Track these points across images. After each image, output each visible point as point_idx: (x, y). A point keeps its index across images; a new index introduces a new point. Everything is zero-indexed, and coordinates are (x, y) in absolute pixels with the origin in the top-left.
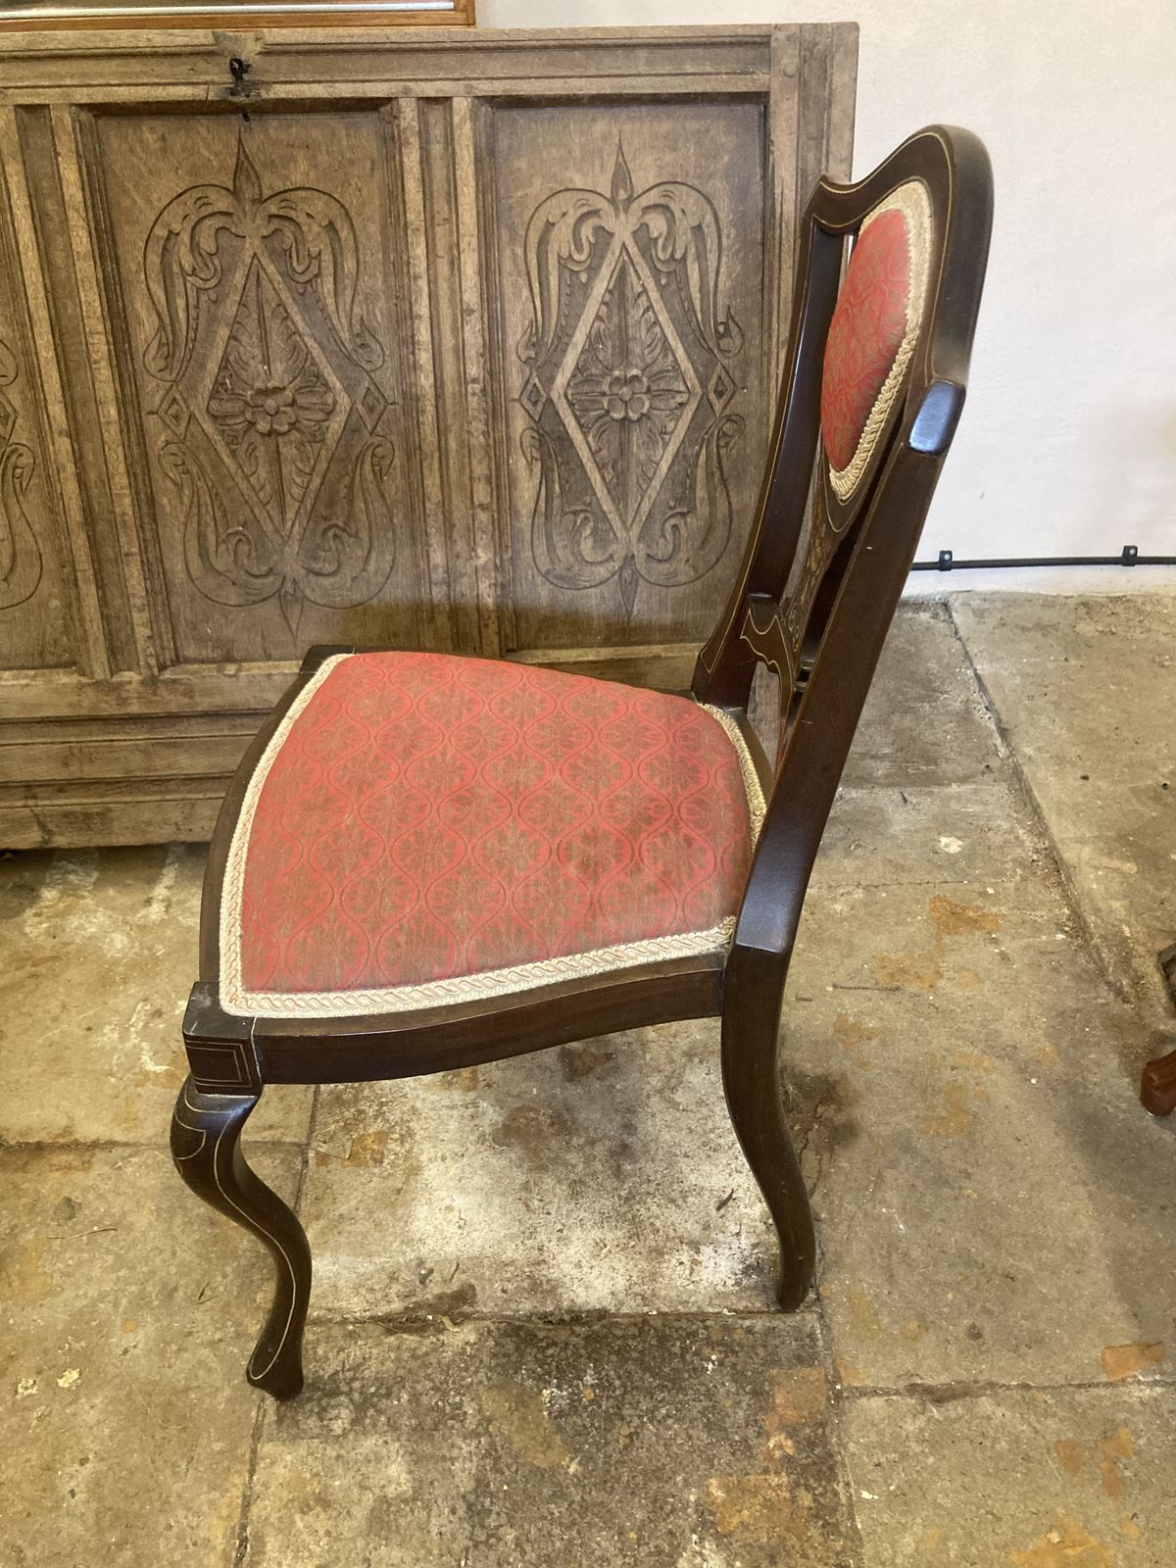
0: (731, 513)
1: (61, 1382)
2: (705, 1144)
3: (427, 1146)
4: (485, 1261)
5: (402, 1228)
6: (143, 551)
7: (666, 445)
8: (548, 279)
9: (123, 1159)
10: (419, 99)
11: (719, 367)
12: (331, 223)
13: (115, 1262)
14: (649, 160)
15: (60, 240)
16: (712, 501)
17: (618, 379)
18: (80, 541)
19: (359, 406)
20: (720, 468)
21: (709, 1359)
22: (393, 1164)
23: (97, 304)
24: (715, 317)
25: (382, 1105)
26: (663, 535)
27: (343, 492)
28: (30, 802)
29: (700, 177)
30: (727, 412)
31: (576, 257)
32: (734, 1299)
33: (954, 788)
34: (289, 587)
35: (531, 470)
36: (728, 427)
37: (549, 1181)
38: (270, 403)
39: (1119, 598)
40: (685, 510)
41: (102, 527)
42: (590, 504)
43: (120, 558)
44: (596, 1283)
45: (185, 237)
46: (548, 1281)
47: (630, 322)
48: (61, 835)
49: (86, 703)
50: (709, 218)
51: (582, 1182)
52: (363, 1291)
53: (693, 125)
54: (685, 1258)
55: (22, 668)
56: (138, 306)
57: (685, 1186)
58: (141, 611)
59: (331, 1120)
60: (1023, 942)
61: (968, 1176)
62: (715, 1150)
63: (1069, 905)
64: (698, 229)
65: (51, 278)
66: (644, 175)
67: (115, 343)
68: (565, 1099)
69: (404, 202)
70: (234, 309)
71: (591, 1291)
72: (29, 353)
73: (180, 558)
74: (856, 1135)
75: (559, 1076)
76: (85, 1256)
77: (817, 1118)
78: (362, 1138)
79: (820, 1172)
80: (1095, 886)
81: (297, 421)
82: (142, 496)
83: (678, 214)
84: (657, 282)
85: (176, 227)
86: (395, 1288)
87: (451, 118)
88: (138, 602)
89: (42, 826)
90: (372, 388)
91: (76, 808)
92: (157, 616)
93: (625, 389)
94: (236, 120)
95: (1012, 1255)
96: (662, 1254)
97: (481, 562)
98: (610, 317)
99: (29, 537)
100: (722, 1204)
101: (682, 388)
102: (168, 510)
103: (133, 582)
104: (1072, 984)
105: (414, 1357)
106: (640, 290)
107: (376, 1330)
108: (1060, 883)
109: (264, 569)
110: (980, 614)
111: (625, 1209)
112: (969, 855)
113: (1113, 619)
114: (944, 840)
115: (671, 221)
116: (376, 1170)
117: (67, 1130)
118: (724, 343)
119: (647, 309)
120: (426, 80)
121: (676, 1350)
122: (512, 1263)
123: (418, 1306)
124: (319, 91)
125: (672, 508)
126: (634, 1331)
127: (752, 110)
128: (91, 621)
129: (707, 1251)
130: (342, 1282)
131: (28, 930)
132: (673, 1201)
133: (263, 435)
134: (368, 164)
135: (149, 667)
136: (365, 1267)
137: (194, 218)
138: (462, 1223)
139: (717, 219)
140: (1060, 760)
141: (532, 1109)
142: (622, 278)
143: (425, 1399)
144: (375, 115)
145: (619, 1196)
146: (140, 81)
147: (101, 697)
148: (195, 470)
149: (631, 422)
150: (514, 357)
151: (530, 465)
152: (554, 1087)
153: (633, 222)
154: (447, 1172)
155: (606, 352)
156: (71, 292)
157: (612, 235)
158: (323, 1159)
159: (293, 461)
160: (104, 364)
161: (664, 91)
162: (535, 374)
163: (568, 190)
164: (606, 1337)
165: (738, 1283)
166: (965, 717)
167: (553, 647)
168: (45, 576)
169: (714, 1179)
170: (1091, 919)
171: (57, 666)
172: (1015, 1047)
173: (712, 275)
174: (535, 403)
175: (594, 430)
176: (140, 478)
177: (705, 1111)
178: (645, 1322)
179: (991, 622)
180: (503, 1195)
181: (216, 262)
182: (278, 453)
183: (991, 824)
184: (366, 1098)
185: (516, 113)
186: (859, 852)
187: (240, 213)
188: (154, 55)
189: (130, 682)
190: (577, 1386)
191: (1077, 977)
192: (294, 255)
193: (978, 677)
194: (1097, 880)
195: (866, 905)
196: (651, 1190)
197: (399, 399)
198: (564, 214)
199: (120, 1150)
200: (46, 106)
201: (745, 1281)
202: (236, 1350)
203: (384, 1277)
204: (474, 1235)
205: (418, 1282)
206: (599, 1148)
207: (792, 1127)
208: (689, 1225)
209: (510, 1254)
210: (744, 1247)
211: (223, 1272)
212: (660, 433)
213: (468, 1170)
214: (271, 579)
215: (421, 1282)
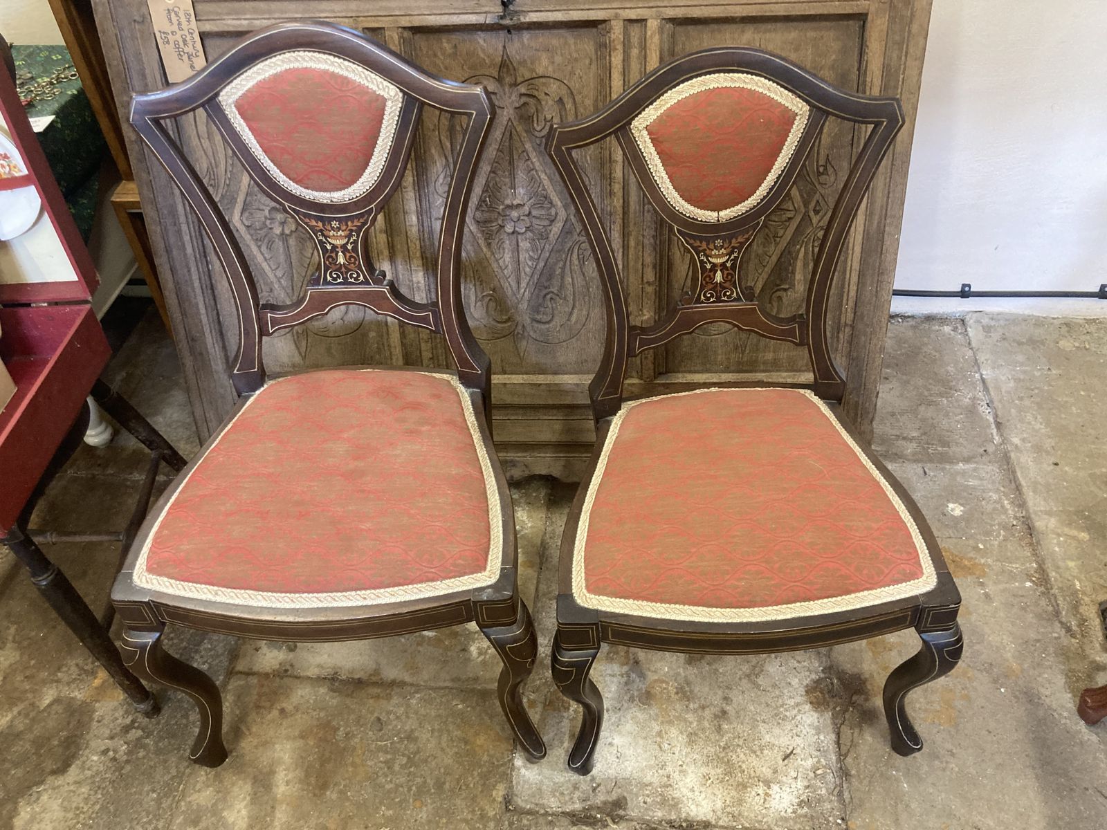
2: (776, 715)
4: (633, 781)
7: (777, 244)
9: (410, 694)
10: (625, 20)
11: (818, 194)
12: (561, 99)
13: (407, 762)
24: (817, 162)
26: (770, 302)
27: (558, 271)
30: (821, 223)
32: (792, 823)
33: (961, 466)
34: (520, 329)
35: (683, 260)
36: (820, 234)
37: (674, 732)
38: (515, 214)
39: (1094, 320)
40: (787, 286)
44: (703, 803)
46: (673, 799)
51: (696, 734)
52: (557, 794)
53: (811, 34)
54: (760, 792)
56: (433, 151)
57: (763, 742)
58: (427, 342)
59: (537, 677)
60: (1001, 587)
61: (953, 755)
62: (783, 720)
63: (1037, 562)
68: (686, 677)
69: (610, 87)
70: (495, 153)
71: (700, 808)
74: (877, 718)
75: (681, 660)
76: (390, 756)
77: (852, 703)
79: (852, 741)
80: (1057, 549)
81: (531, 226)
87: (646, 32)
88: (425, 337)
92: (436, 347)
94: (502, 34)
95: (980, 814)
96: (746, 787)
97: (646, 317)
100: (786, 757)
101: (792, 208)
104: (1034, 621)
107: (565, 821)
108: (1031, 544)
109: (505, 318)
110: (987, 329)
111: (722, 755)
112: (967, 518)
113: (1088, 337)
114: (951, 506)
117: (377, 672)
118: (822, 178)
120: (630, 8)
122: (650, 784)
123: (591, 808)
124: (559, 16)
125: (777, 286)
127: (854, 25)
128: (395, 347)
129: (775, 788)
130: (544, 787)
132: (755, 752)
133: (509, 234)
134: (587, 62)
138: (619, 754)
140: (1038, 449)
141: (663, 681)
144: (594, 30)
145: (720, 746)
146: (443, 12)
151: (682, 255)
152: (679, 667)
154: (610, 720)
158: (532, 704)
159: (527, 251)
160: (410, 189)
165: (794, 812)
166: (972, 411)
167: (690, 372)
169: (782, 739)
170: (1053, 574)
172: (991, 664)
176: (428, 259)
177: (777, 692)
179: (996, 336)
180: (645, 738)
182: (518, 245)
183: (984, 495)
185: (690, 28)
187: (502, 93)
191: (1039, 616)
192: (535, 119)
193: (983, 381)
194: (1059, 544)
196: (741, 743)
199: (409, 688)
200: (384, 28)
201: (799, 811)
202: (481, 827)
203: (570, 786)
204: (627, 763)
205: (591, 792)
206: (707, 712)
207: (834, 708)
208: (764, 769)
209: (648, 779)
210: (799, 787)
211: (472, 775)
212: (774, 237)
213: (623, 719)
214: (509, 324)
215: (593, 792)
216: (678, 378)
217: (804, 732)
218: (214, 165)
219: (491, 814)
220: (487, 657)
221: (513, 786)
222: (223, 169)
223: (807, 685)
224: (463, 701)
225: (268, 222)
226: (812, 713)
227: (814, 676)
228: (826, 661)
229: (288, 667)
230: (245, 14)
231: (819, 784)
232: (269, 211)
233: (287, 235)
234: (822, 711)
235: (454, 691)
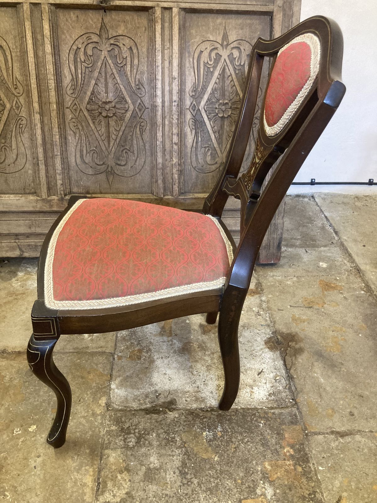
1: (30, 429)
2: (251, 354)
3: (156, 354)
4: (179, 391)
5: (149, 380)
6: (62, 154)
8: (200, 70)
10: (162, 8)
12: (131, 47)
13: (48, 390)
14: (234, 32)
15: (41, 48)
16: (250, 145)
17: (221, 103)
18: (40, 150)
19: (136, 109)
20: (253, 134)
21: (260, 423)
22: (144, 360)
23: (52, 70)
27: (129, 137)
28: (17, 241)
29: (250, 38)
30: (256, 116)
31: (209, 63)
32: (267, 404)
33: (322, 248)
34: (109, 169)
35: (192, 132)
36: (256, 121)
37: (199, 366)
38: (107, 107)
39: (367, 196)
41: (48, 146)
42: (210, 145)
43: (53, 157)
45: (82, 50)
46: (202, 397)
47: (226, 85)
48: (27, 252)
49: (38, 206)
51: (211, 366)
52: (136, 401)
53: (249, 21)
54: (248, 391)
55: (17, 194)
56: (65, 72)
57: (246, 368)
58: (60, 175)
59: (122, 345)
60: (351, 294)
61: (342, 364)
62: (255, 356)
63: (364, 283)
64: (249, 55)
65: (37, 61)
66: (232, 37)
67: (57, 83)
68: (202, 340)
69: (155, 42)
70: (97, 74)
72: (28, 85)
73: (74, 158)
74: (303, 352)
75: (200, 332)
76: (37, 388)
77: (289, 346)
78: (133, 351)
79: (292, 363)
80: (372, 277)
81: (116, 113)
82: (63, 136)
83: (243, 50)
84: (235, 72)
85: (80, 46)
87: (172, 14)
88: (59, 172)
89: (20, 249)
90: (141, 103)
91: (33, 243)
92: (65, 177)
93: (223, 107)
94: (102, 12)
95: (362, 389)
97: (174, 162)
98: (219, 83)
99: (23, 149)
100: (259, 374)
102: (71, 141)
103: (58, 165)
104: (368, 306)
105: (157, 422)
106: (229, 74)
107: (143, 413)
108: (360, 276)
109: (101, 163)
110: (324, 199)
112: (330, 268)
113: (366, 201)
114: (321, 263)
115: (240, 52)
116: (139, 362)
119: (231, 81)
120: (165, 2)
121: (249, 419)
122: (188, 392)
123: (156, 405)
124: (130, 3)
126: (233, 413)
127: (268, 18)
128: (42, 177)
129: (255, 388)
130: (129, 398)
131: (13, 285)
133: (104, 117)
134: (144, 29)
135: (61, 194)
136: (137, 393)
137: (86, 43)
138: (170, 378)
140: (355, 241)
141: (191, 343)
142: (224, 70)
143: (162, 436)
144: (147, 13)
147: (44, 204)
148: (80, 128)
149: (225, 118)
150: (188, 95)
151: (191, 131)
152: (198, 336)
153: (228, 52)
154: (163, 362)
155: (217, 95)
156: (44, 65)
157: (221, 56)
158: (120, 358)
159: (113, 126)
160: (53, 90)
161: (240, 9)
162: (194, 100)
163: (208, 41)
164: (224, 415)
165: (267, 399)
166: (323, 228)
167: (196, 193)
168: (28, 162)
169: (256, 366)
170: (373, 286)
171: (29, 194)
172: (353, 325)
175: (213, 120)
176: (62, 129)
177: (251, 344)
178: (237, 411)
179: (328, 202)
180: (183, 370)
181: (92, 58)
182: (109, 124)
183: (335, 259)
184: (134, 339)
185: (193, 15)
186: (293, 266)
187: (101, 43)
189: (54, 199)
190: (215, 431)
191: (370, 304)
192: (118, 57)
193: (326, 217)
194: (373, 275)
195: (298, 282)
197: (150, 107)
198: (206, 48)
200: (40, 3)
201: (270, 398)
202: (93, 419)
203: (144, 396)
204: (174, 382)
206: (215, 355)
207: (281, 349)
208: (248, 380)
209: (187, 389)
210: (268, 387)
211: (87, 393)
212: (234, 122)
213: (171, 362)
214: (104, 166)
215: (157, 398)
216: (190, 196)
217: (267, 361)
219: (98, 412)
220: (94, 337)
221: (111, 398)
223: (265, 340)
224: (80, 358)
226: (269, 352)
227: (268, 336)
228: (273, 329)
231: (278, 385)
234: (274, 351)
235: (75, 354)
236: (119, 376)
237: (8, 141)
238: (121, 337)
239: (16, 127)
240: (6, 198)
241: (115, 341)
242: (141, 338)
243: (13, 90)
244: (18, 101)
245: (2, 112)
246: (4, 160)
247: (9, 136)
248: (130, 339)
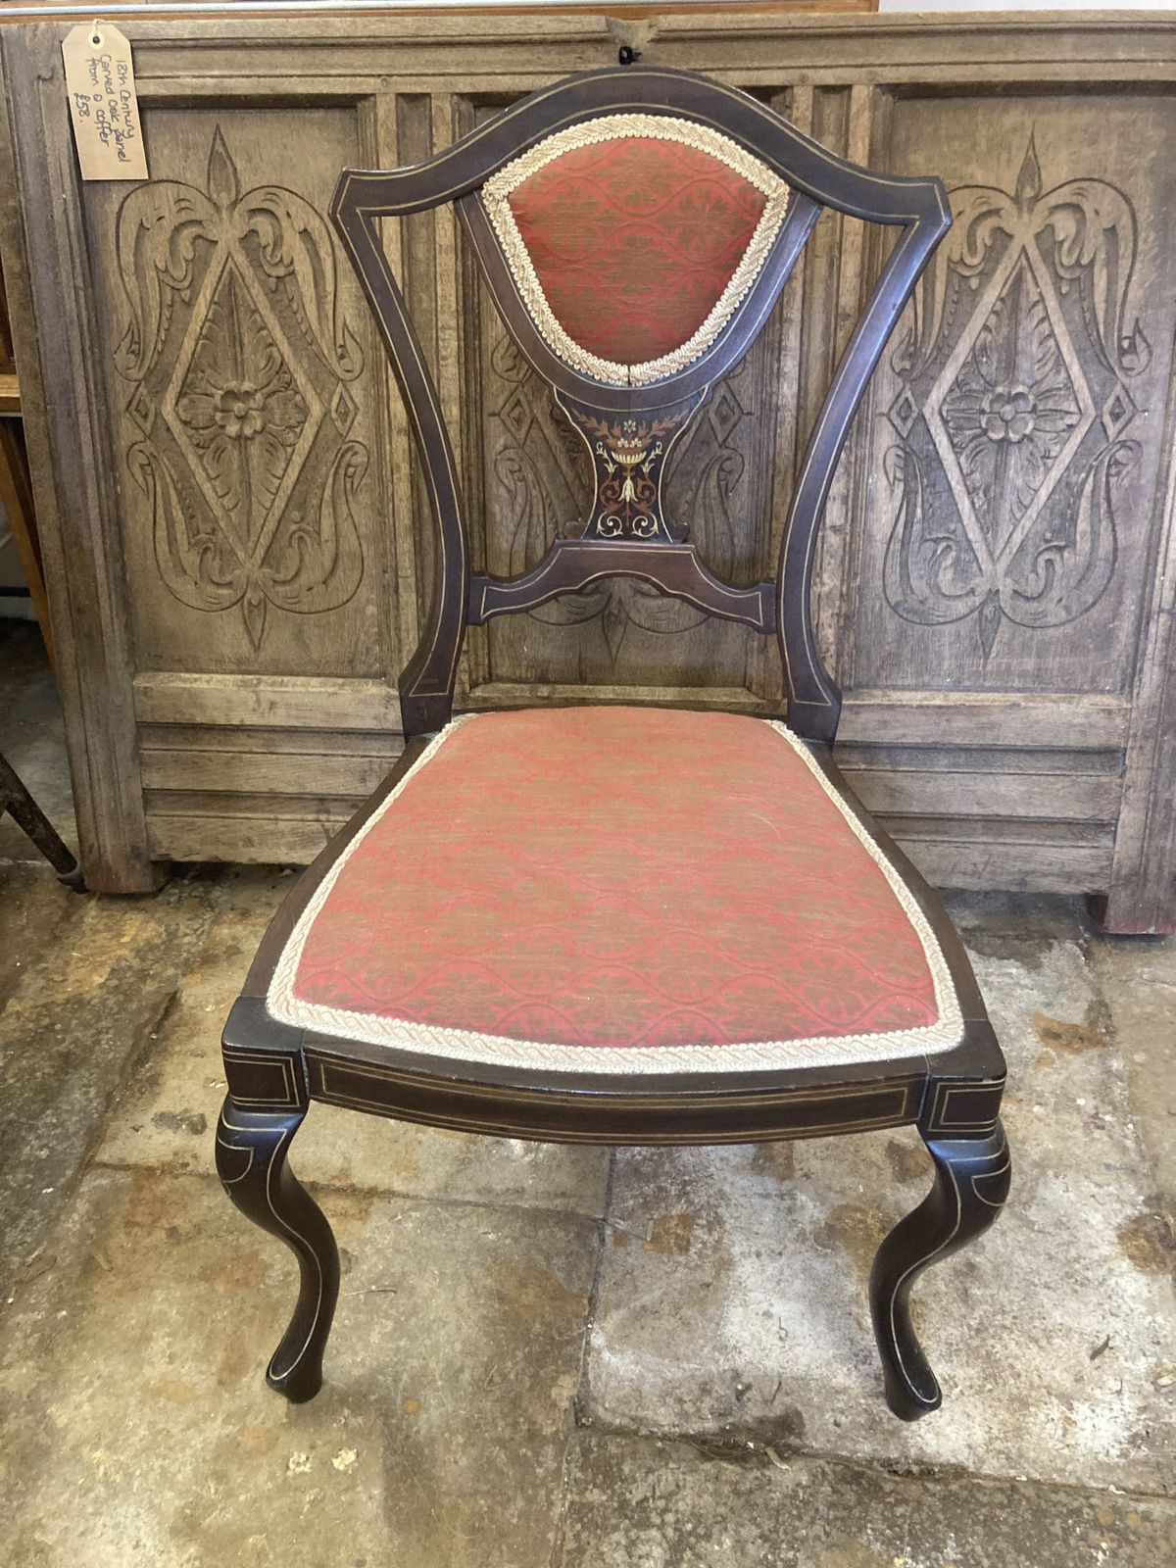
0: (1115, 549)
1: (337, 1463)
2: (1069, 1276)
3: (738, 1237)
4: (813, 1384)
5: (714, 1332)
7: (1048, 470)
8: (934, 284)
9: (403, 1212)
10: (816, 87)
11: (1118, 389)
13: (395, 1330)
14: (1064, 154)
15: (424, 233)
16: (1095, 535)
17: (1000, 396)
18: (405, 545)
19: (712, 416)
20: (1108, 500)
21: (1098, 1547)
22: (700, 1254)
23: (453, 299)
24: (1120, 330)
25: (685, 1183)
26: (1034, 571)
27: (683, 508)
28: (323, 817)
29: (1120, 172)
30: (1122, 437)
31: (968, 260)
32: (1122, 1475)
34: (614, 607)
35: (892, 491)
36: (1121, 455)
40: (1063, 543)
41: (430, 533)
42: (954, 531)
44: (948, 1430)
47: (1021, 333)
49: (391, 716)
50: (1126, 219)
52: (670, 1401)
53: (1118, 116)
54: (1055, 1415)
55: (330, 675)
57: (1049, 1323)
59: (628, 1194)
62: (1082, 1285)
64: (1111, 232)
65: (410, 272)
66: (1056, 169)
67: (465, 340)
68: (897, 1203)
71: (942, 1440)
72: (379, 348)
75: (888, 1173)
76: (362, 1317)
78: (665, 1219)
82: (475, 502)
83: (1090, 215)
84: (1058, 290)
86: (707, 1403)
87: (849, 107)
90: (729, 397)
93: (1007, 407)
96: (1026, 1405)
97: (826, 589)
98: (998, 328)
99: (353, 539)
100: (1096, 1353)
101: (1073, 408)
102: (498, 518)
105: (737, 1493)
106: (1037, 298)
107: (689, 1452)
111: (976, 1342)
115: (1081, 222)
116: (681, 1259)
117: (344, 1173)
118: (1126, 360)
119: (1042, 321)
120: (826, 67)
121: (1057, 1529)
122: (845, 1390)
123: (735, 1429)
125: (1047, 541)
126: (1000, 1497)
128: (408, 631)
129: (1082, 1409)
130: (646, 1387)
132: (1036, 1341)
135: (460, 683)
136: (672, 1372)
138: (783, 1334)
139: (1134, 220)
141: (857, 1209)
142: (1019, 280)
143: (751, 1549)
145: (970, 1327)
146: (526, 70)
149: (1010, 443)
150: (887, 368)
151: (891, 485)
152: (883, 1186)
153: (1037, 222)
154: (763, 1271)
155: (990, 367)
156: (427, 287)
157: (1010, 237)
158: (621, 1239)
160: (452, 360)
161: (1093, 78)
162: (908, 386)
163: (968, 186)
164: (966, 1501)
165: (1124, 1455)
167: (895, 688)
168: (365, 581)
169: (1084, 1321)
171: (365, 676)
173: (1122, 284)
174: (904, 419)
175: (967, 451)
176: (474, 481)
177: (1065, 1236)
178: (1014, 1489)
180: (829, 1306)
184: (667, 1174)
185: (919, 104)
188: (542, 42)
190: (937, 1560)
196: (1007, 1323)
197: (755, 408)
198: (960, 213)
199: (400, 1201)
200: (428, 95)
201: (1133, 1454)
202: (529, 1454)
203: (694, 1387)
204: (798, 1350)
205: (734, 1399)
208: (1056, 1373)
209: (841, 1380)
210: (1128, 1409)
211: (514, 1357)
212: (1043, 457)
213: (787, 1272)
214: (596, 597)
215: (738, 1399)
216: (874, 697)
217: (1124, 1308)
218: (140, 320)
219: (548, 1430)
220: (541, 1155)
221: (588, 1382)
222: (154, 327)
223: (1119, 1227)
224: (496, 1229)
225: (218, 416)
226: (1134, 1274)
227: (1129, 1211)
228: (1150, 1186)
229: (189, 1159)
230: (212, 69)
231: (1165, 1405)
232: (222, 397)
233: (247, 438)
234: (1153, 1273)
235: (482, 1210)
236: (617, 1307)
237: (311, 515)
238: (628, 1163)
239: (336, 473)
240: (297, 689)
241: (606, 1176)
242: (689, 1174)
243: (333, 361)
244: (345, 395)
245: (298, 430)
246: (297, 574)
247: (315, 502)
248: (656, 1176)
